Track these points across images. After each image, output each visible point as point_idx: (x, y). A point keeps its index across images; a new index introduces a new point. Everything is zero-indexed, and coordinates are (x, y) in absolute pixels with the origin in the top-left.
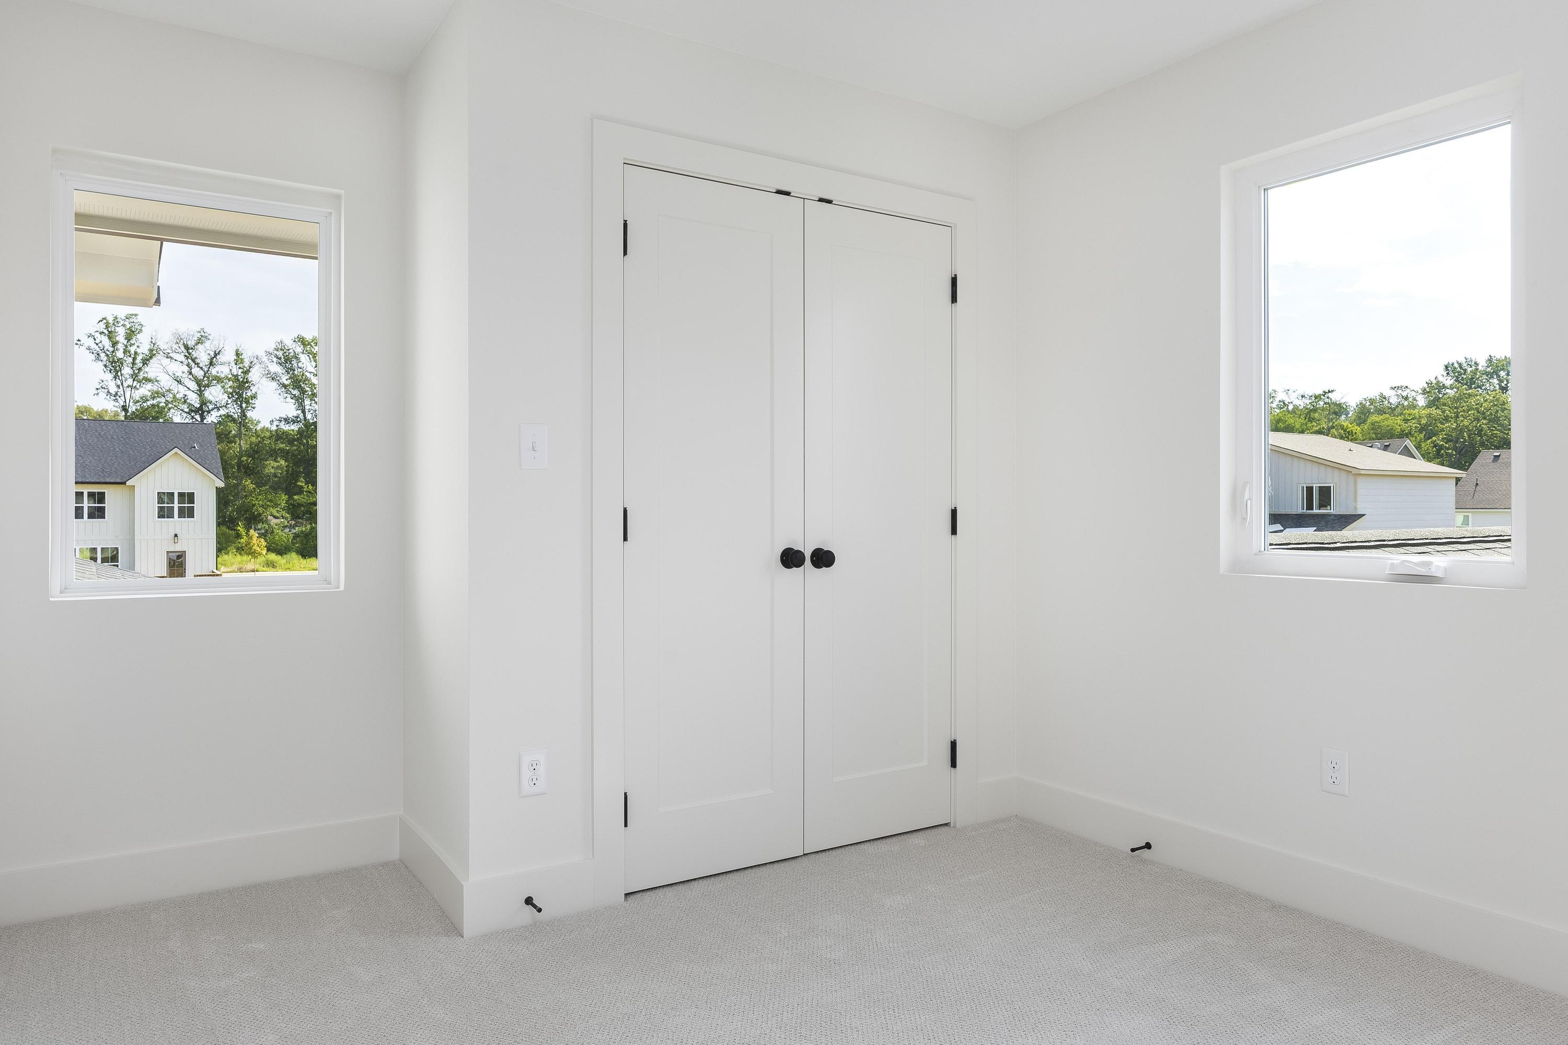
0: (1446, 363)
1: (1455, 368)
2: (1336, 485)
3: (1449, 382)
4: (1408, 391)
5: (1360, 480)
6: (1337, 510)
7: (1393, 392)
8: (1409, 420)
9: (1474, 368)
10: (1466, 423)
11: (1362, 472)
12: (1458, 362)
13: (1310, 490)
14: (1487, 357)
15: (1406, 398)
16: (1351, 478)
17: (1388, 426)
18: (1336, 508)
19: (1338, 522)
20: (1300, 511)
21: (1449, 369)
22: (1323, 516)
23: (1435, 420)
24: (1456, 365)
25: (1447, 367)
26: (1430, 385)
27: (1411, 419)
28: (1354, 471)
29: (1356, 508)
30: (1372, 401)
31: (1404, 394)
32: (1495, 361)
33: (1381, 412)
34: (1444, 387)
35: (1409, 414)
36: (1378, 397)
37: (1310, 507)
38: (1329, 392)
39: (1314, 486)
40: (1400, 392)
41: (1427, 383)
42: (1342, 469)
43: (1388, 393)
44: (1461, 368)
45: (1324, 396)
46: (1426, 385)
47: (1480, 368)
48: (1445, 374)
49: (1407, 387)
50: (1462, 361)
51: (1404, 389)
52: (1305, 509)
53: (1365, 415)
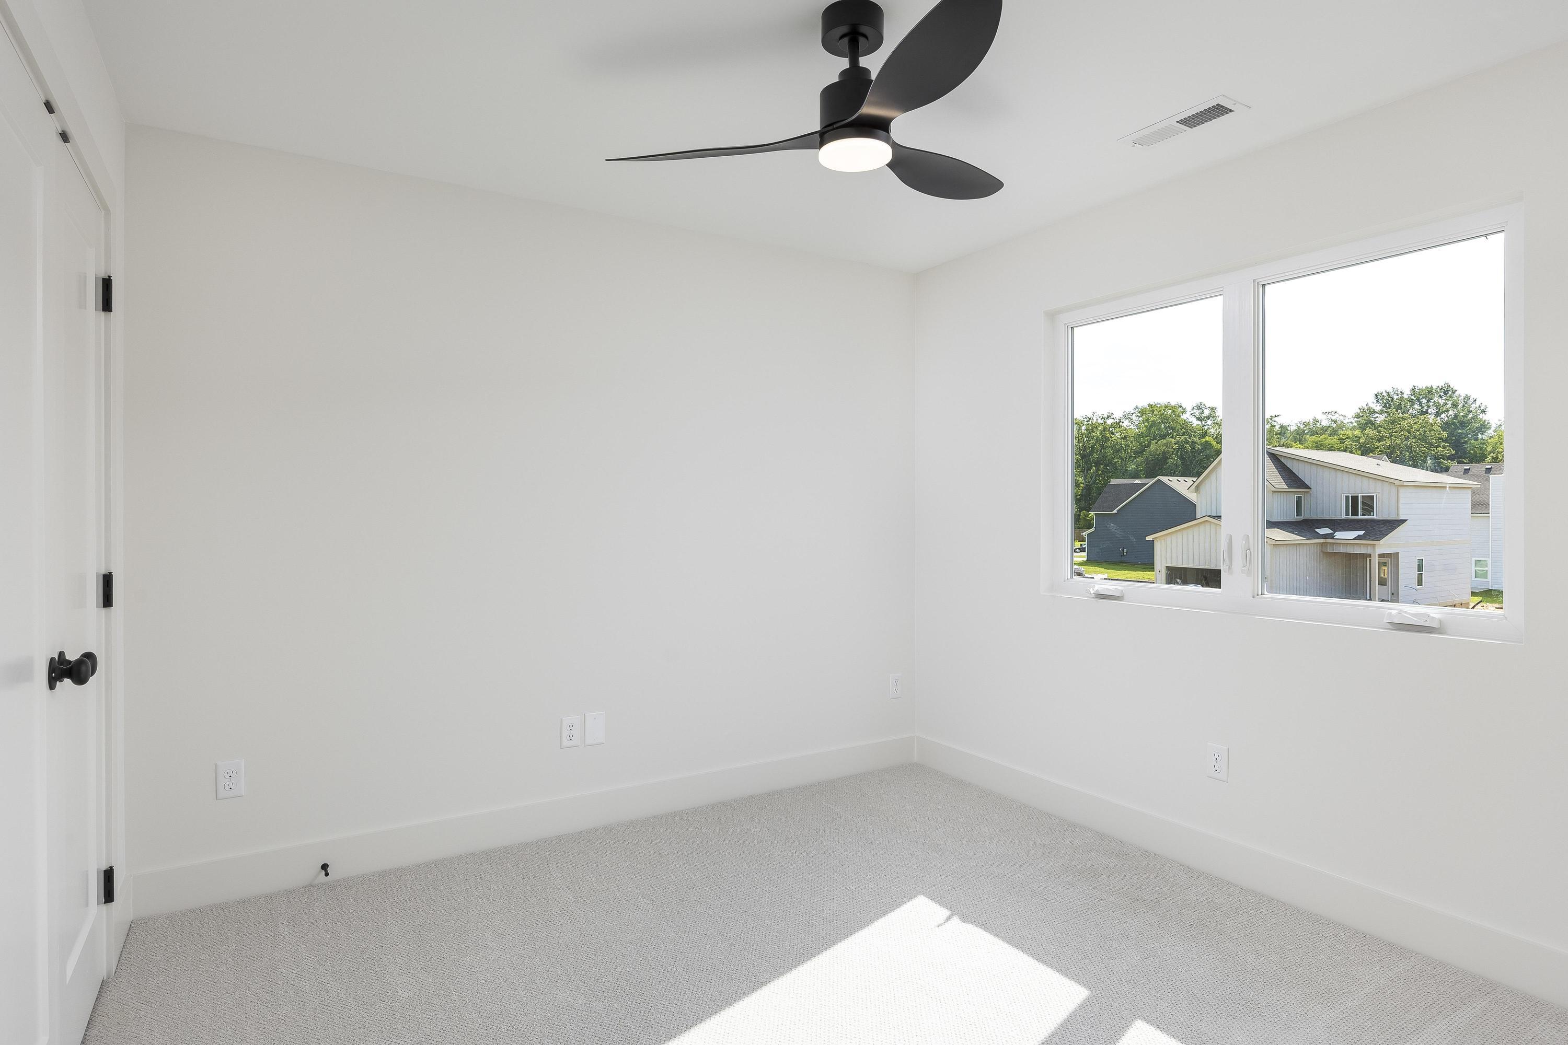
0: (1376, 393)
1: (1384, 396)
2: (1379, 495)
3: (1378, 408)
4: (1337, 415)
5: (1402, 490)
6: (1380, 516)
7: (1324, 417)
8: (1343, 440)
9: (1400, 396)
10: (1399, 442)
11: (1405, 483)
12: (1386, 392)
13: (1355, 499)
14: (1412, 387)
15: (1335, 422)
16: (1394, 489)
17: (1329, 444)
18: (1379, 514)
19: (1384, 527)
20: (1344, 517)
21: (1379, 397)
22: (1367, 520)
23: (1372, 439)
24: (1385, 394)
25: (1376, 395)
26: (1362, 410)
27: (1345, 439)
28: (1397, 483)
29: (1398, 515)
30: (1306, 424)
31: (1334, 418)
32: (1418, 391)
33: (1313, 433)
34: (1374, 412)
35: (1344, 435)
36: (1311, 421)
37: (1355, 513)
38: (1276, 416)
39: (1359, 495)
40: (1330, 416)
41: (1359, 409)
42: (1384, 481)
43: (1320, 417)
44: (1389, 396)
45: (1271, 419)
46: (1359, 411)
47: (1406, 396)
48: (1375, 401)
49: (1336, 412)
50: (1390, 390)
51: (1333, 414)
52: (1350, 515)
53: (1300, 435)
